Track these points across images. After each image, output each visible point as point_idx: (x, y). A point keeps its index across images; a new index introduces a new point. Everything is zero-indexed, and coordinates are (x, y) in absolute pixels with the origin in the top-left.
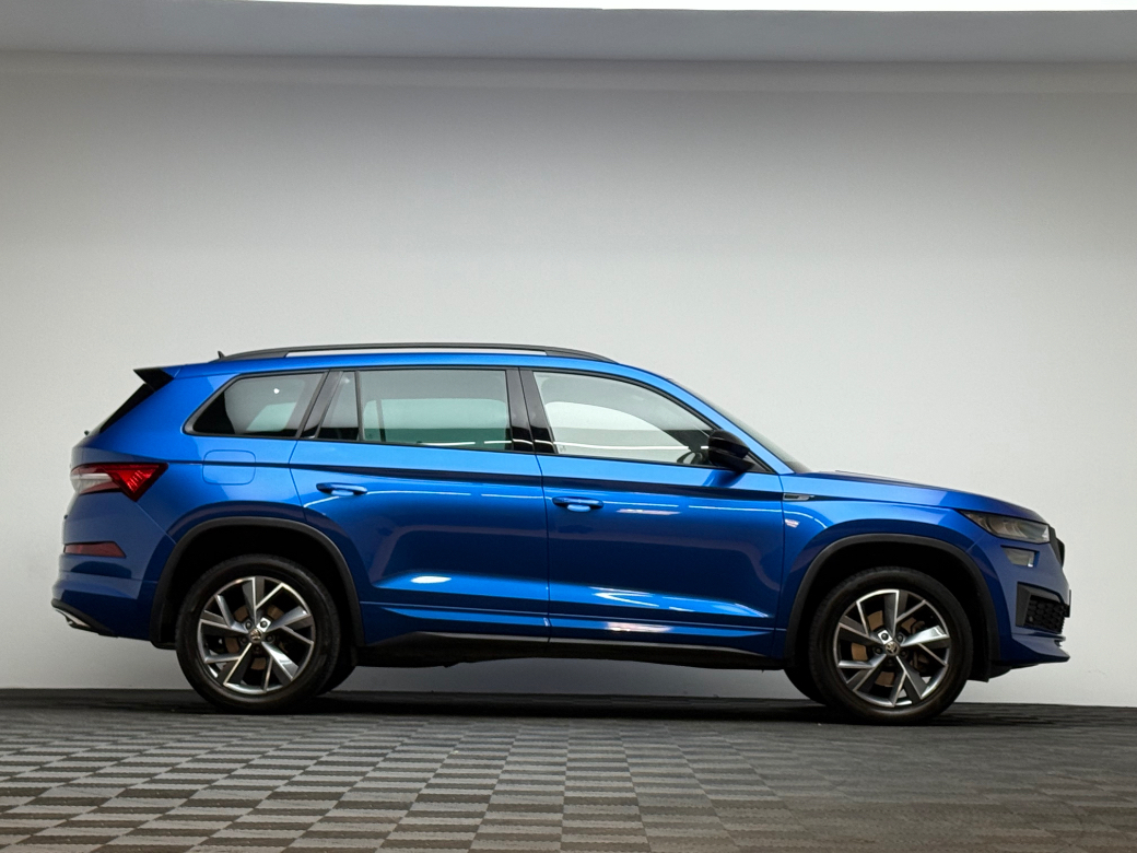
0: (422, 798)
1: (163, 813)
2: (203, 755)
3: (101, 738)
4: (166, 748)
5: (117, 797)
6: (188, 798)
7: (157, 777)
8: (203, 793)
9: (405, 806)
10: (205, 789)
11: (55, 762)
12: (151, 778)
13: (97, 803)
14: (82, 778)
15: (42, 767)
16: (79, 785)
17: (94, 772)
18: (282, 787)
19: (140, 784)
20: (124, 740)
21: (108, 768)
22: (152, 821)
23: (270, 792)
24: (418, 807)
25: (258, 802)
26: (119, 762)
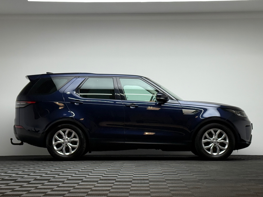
0: (101, 180)
1: (43, 184)
2: (53, 170)
3: (31, 167)
4: (45, 169)
5: (33, 180)
6: (49, 181)
7: (42, 176)
8: (52, 179)
9: (97, 181)
10: (53, 178)
11: (20, 173)
12: (41, 176)
13: (28, 182)
14: (26, 176)
15: (17, 174)
16: (25, 178)
17: (29, 175)
18: (70, 177)
19: (38, 178)
20: (36, 167)
21: (32, 174)
22: (40, 186)
23: (67, 179)
24: (99, 182)
25: (64, 181)
26: (34, 172)
